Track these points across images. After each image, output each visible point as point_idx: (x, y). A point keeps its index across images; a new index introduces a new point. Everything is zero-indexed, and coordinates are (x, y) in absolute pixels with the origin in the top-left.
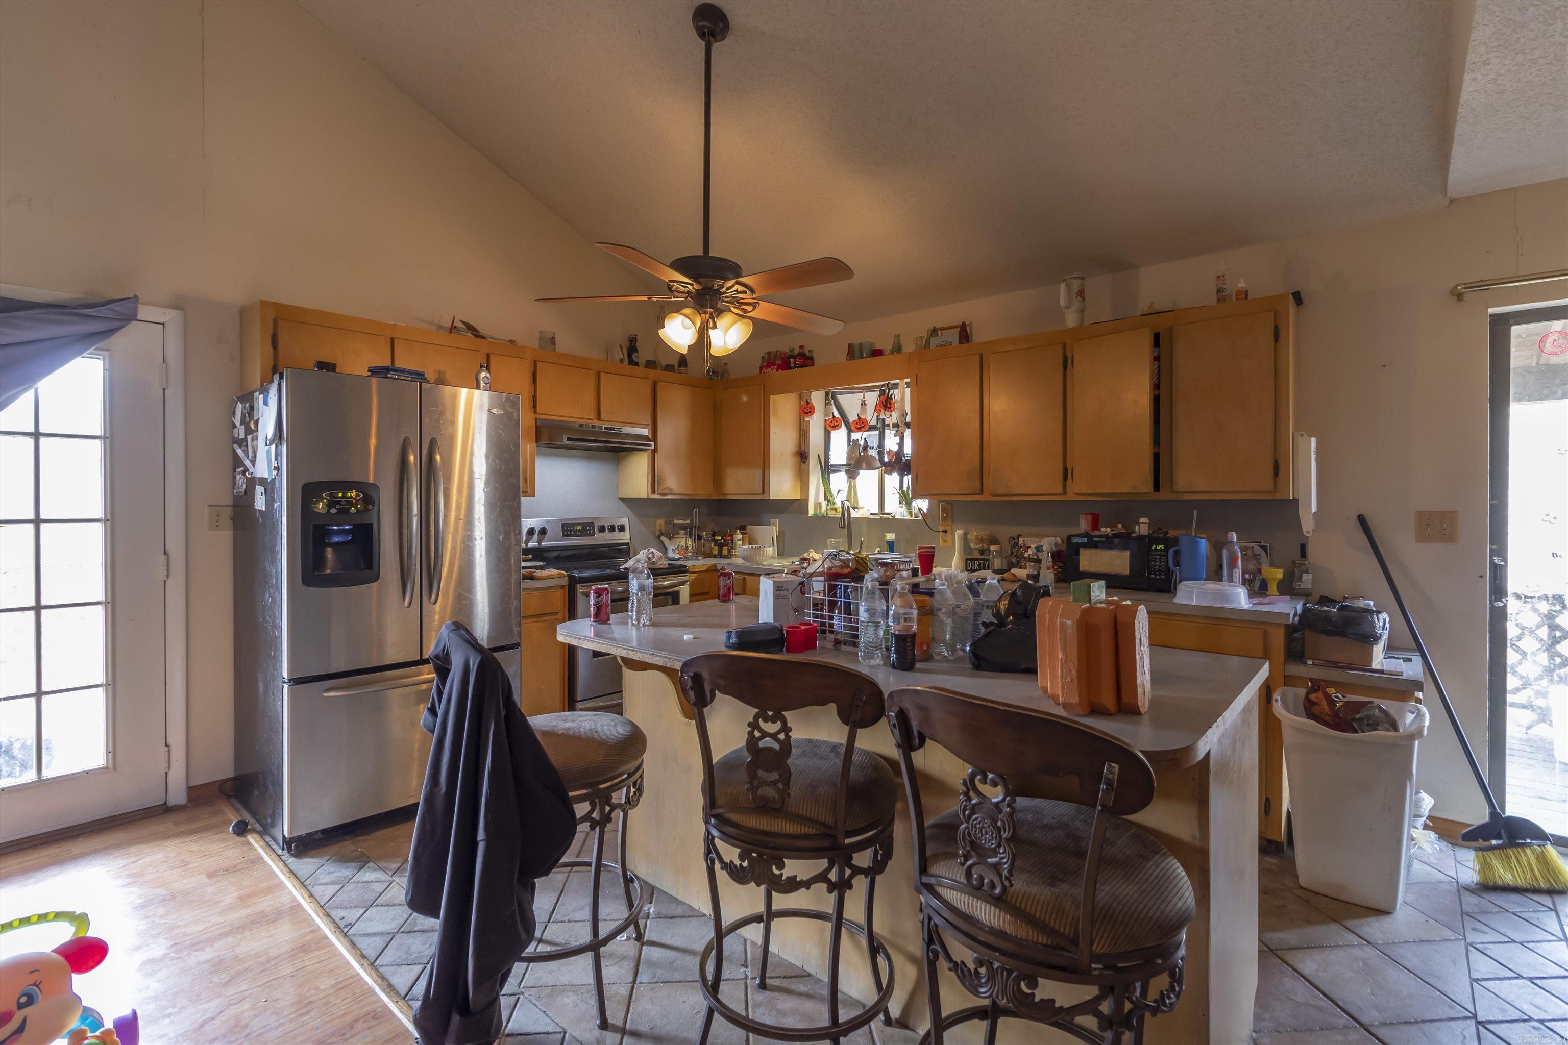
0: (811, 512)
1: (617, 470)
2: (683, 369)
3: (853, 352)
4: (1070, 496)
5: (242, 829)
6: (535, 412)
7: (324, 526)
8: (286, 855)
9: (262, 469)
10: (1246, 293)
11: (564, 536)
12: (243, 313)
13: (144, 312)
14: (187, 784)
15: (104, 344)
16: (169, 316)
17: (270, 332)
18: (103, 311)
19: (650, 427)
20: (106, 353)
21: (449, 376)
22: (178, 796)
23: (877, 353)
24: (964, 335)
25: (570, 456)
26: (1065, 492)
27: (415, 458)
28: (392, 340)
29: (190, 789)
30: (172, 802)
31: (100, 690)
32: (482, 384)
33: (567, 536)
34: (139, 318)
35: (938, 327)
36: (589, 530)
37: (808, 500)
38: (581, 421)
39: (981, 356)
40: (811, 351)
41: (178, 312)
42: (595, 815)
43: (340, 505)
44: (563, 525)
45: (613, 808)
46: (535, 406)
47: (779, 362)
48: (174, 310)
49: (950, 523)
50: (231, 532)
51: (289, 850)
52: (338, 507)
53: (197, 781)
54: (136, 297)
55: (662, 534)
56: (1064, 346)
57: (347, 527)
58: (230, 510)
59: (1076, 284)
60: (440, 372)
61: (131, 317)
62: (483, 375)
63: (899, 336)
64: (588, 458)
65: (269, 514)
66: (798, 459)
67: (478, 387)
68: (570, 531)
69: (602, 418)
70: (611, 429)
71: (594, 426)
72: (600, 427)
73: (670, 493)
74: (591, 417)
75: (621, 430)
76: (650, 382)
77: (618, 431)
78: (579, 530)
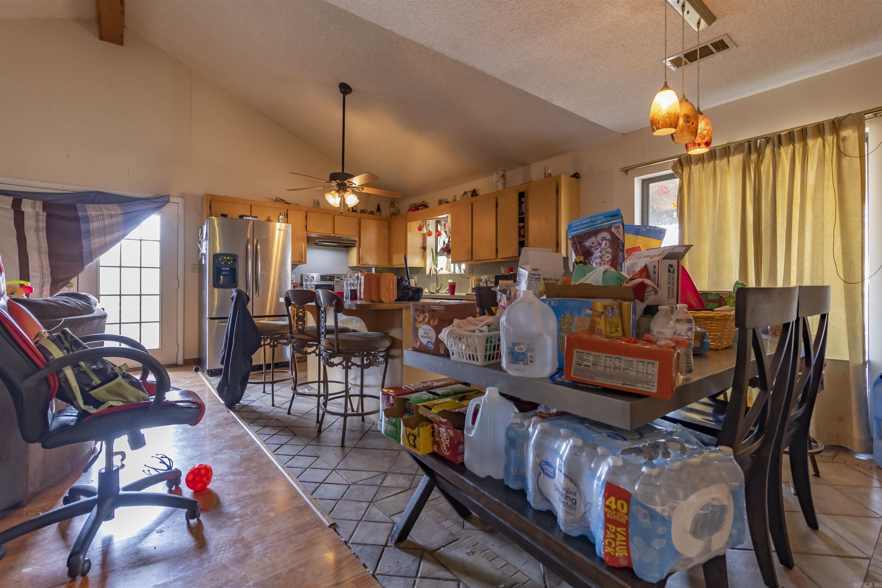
0: (428, 272)
1: (348, 255)
2: (378, 213)
3: (440, 202)
4: (499, 260)
5: (197, 370)
6: (307, 231)
7: (221, 268)
8: (208, 376)
9: (204, 251)
10: (550, 174)
11: (321, 280)
12: (202, 197)
13: (172, 199)
14: (184, 357)
15: (160, 210)
16: (180, 200)
17: (209, 205)
18: (159, 200)
19: (358, 236)
20: (161, 213)
21: (272, 218)
22: (180, 361)
23: (447, 202)
24: (474, 193)
25: (326, 249)
26: (497, 258)
27: (251, 247)
28: (251, 206)
29: (184, 360)
30: (178, 364)
31: (158, 323)
32: (280, 221)
33: (323, 280)
34: (171, 201)
35: (467, 191)
36: (332, 278)
37: (426, 267)
38: (327, 234)
39: (472, 203)
40: (427, 203)
41: (181, 199)
42: (272, 344)
44: (322, 276)
45: (278, 343)
46: (306, 229)
47: (414, 209)
49: (471, 274)
50: (198, 274)
51: (208, 374)
53: (186, 358)
54: (169, 195)
56: (497, 199)
57: (228, 269)
58: (198, 266)
59: (501, 173)
60: (268, 217)
61: (168, 201)
62: (281, 217)
63: (455, 196)
64: (334, 250)
65: (205, 265)
66: (422, 250)
67: (279, 222)
68: (324, 279)
69: (336, 233)
70: (340, 238)
71: (332, 237)
72: (335, 237)
73: (367, 264)
74: (331, 233)
75: (344, 238)
76: (357, 219)
77: (342, 238)
78: (328, 278)
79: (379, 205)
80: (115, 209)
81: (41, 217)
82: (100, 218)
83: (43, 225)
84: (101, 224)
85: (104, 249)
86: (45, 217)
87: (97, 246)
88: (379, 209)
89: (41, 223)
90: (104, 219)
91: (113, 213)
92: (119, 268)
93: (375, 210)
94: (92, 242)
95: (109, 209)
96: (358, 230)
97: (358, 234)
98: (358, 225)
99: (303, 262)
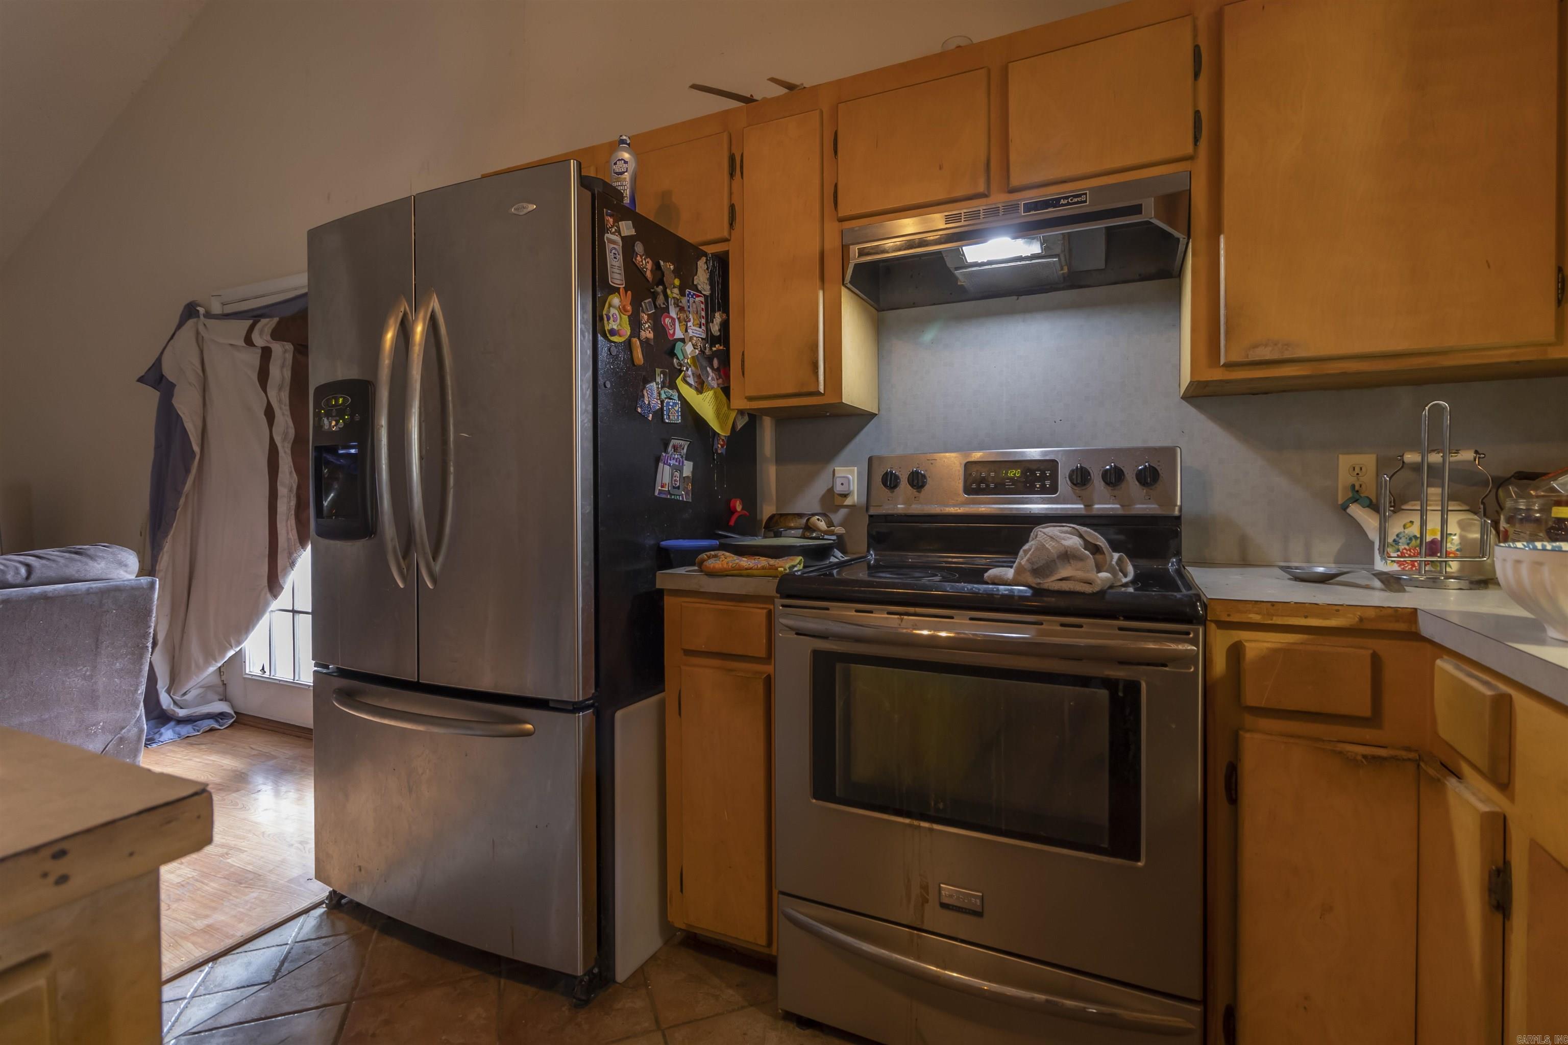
33: (978, 491)
36: (1043, 478)
38: (953, 207)
44: (975, 465)
46: (836, 205)
55: (1356, 499)
60: (663, 195)
69: (1015, 183)
70: (1046, 205)
72: (1012, 208)
73: (1287, 355)
74: (981, 188)
75: (1083, 198)
76: (1195, 29)
77: (1068, 204)
78: (1011, 479)
81: (287, 355)
86: (292, 355)
89: (285, 370)
96: (1197, 114)
97: (1196, 140)
98: (1196, 75)
99: (818, 393)
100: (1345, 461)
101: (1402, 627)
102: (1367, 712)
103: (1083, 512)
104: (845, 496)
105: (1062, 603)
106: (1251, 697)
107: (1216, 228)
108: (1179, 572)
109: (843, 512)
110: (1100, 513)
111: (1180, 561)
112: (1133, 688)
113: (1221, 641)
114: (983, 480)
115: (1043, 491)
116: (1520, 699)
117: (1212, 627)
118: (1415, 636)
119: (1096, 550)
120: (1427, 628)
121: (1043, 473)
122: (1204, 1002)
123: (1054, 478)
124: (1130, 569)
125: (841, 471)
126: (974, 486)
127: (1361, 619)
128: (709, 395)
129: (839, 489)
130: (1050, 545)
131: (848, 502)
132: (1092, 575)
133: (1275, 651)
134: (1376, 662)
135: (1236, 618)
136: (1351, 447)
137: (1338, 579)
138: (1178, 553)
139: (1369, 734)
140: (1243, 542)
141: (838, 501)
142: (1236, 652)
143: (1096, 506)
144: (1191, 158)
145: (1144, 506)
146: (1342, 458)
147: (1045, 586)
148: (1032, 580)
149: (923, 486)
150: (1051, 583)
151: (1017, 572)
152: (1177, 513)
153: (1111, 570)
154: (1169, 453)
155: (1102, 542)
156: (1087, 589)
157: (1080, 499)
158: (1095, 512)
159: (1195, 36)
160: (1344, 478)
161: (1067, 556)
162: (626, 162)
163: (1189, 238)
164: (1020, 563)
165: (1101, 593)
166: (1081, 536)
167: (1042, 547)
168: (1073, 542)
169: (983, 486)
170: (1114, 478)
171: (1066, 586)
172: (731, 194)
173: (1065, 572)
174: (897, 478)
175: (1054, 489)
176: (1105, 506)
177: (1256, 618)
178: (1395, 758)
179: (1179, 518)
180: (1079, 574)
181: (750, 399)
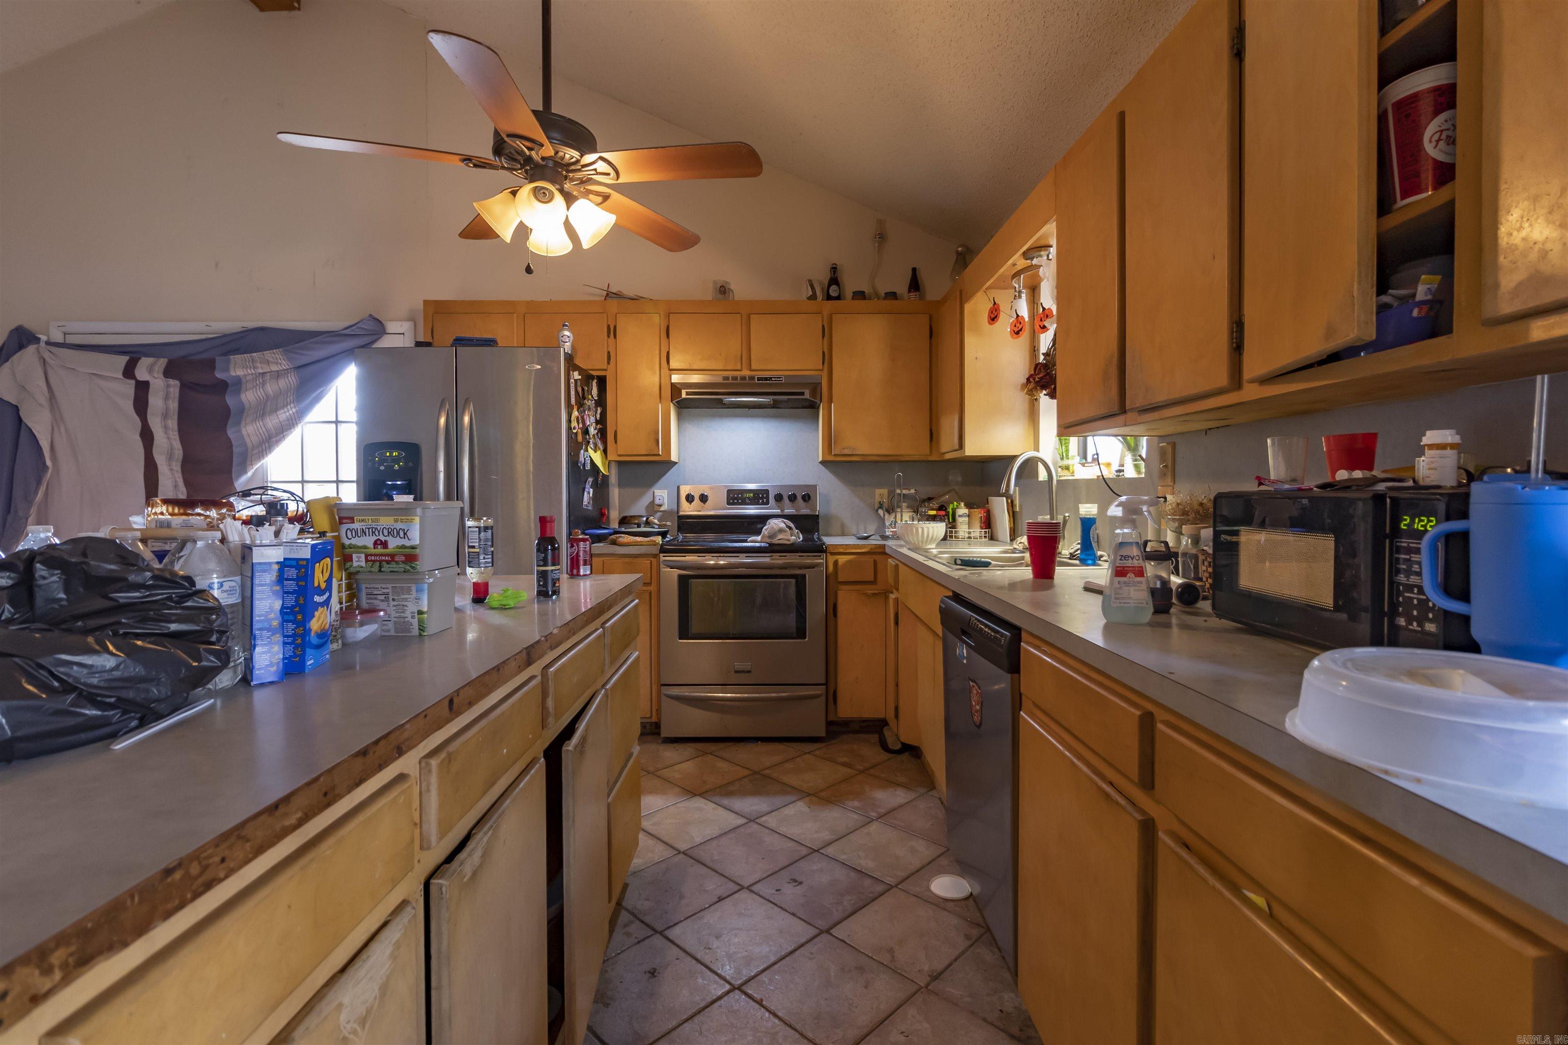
6: (669, 368)
11: (729, 504)
13: (390, 327)
16: (405, 326)
17: (431, 326)
19: (825, 371)
25: (752, 416)
33: (733, 504)
34: (387, 332)
36: (762, 498)
41: (410, 323)
43: (387, 463)
44: (729, 492)
46: (668, 362)
48: (407, 322)
52: (385, 464)
55: (881, 507)
57: (399, 483)
61: (380, 333)
64: (776, 416)
66: (1026, 393)
68: (740, 499)
69: (753, 367)
70: (766, 379)
71: (743, 378)
72: (752, 378)
73: (854, 453)
74: (739, 368)
75: (781, 379)
76: (823, 317)
77: (775, 380)
78: (749, 498)
79: (914, 270)
80: (277, 361)
81: (172, 389)
82: (258, 382)
83: (174, 405)
84: (260, 393)
85: (267, 445)
86: (178, 389)
87: (255, 440)
88: (915, 285)
89: (171, 401)
90: (264, 384)
91: (274, 368)
92: (300, 485)
93: (901, 286)
94: (244, 432)
95: (268, 362)
96: (824, 352)
97: (823, 363)
98: (823, 337)
99: (659, 455)
100: (878, 491)
101: (881, 550)
102: (872, 579)
103: (780, 513)
104: (660, 506)
105: (780, 548)
106: (840, 579)
107: (830, 401)
108: (818, 538)
109: (659, 514)
110: (788, 514)
111: (818, 534)
112: (804, 576)
113: (831, 559)
114: (735, 499)
115: (763, 504)
116: (900, 565)
117: (828, 554)
118: (885, 553)
119: (790, 528)
120: (887, 551)
121: (763, 495)
122: (826, 684)
123: (768, 498)
124: (801, 536)
125: (658, 492)
126: (731, 501)
127: (871, 549)
128: (599, 452)
129: (657, 502)
130: (775, 527)
131: (662, 509)
132: (789, 537)
133: (847, 561)
134: (875, 562)
135: (836, 551)
136: (880, 486)
137: (871, 538)
138: (818, 531)
139: (874, 587)
140: (843, 526)
141: (656, 508)
142: (836, 563)
143: (786, 511)
144: (822, 370)
145: (805, 511)
146: (877, 490)
147: (773, 542)
148: (768, 541)
149: (706, 501)
150: (775, 541)
151: (762, 538)
152: (817, 514)
153: (795, 536)
154: (814, 487)
155: (792, 525)
156: (788, 543)
157: (779, 507)
158: (785, 514)
159: (823, 321)
160: (878, 499)
161: (781, 531)
162: (569, 337)
163: (821, 401)
164: (764, 533)
165: (793, 544)
166: (785, 523)
167: (772, 527)
168: (783, 525)
169: (736, 501)
170: (793, 498)
171: (781, 542)
172: (608, 346)
173: (780, 536)
174: (693, 496)
175: (767, 503)
176: (789, 511)
177: (841, 550)
178: (879, 593)
179: (818, 516)
180: (785, 537)
181: (620, 456)
